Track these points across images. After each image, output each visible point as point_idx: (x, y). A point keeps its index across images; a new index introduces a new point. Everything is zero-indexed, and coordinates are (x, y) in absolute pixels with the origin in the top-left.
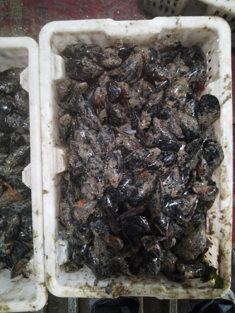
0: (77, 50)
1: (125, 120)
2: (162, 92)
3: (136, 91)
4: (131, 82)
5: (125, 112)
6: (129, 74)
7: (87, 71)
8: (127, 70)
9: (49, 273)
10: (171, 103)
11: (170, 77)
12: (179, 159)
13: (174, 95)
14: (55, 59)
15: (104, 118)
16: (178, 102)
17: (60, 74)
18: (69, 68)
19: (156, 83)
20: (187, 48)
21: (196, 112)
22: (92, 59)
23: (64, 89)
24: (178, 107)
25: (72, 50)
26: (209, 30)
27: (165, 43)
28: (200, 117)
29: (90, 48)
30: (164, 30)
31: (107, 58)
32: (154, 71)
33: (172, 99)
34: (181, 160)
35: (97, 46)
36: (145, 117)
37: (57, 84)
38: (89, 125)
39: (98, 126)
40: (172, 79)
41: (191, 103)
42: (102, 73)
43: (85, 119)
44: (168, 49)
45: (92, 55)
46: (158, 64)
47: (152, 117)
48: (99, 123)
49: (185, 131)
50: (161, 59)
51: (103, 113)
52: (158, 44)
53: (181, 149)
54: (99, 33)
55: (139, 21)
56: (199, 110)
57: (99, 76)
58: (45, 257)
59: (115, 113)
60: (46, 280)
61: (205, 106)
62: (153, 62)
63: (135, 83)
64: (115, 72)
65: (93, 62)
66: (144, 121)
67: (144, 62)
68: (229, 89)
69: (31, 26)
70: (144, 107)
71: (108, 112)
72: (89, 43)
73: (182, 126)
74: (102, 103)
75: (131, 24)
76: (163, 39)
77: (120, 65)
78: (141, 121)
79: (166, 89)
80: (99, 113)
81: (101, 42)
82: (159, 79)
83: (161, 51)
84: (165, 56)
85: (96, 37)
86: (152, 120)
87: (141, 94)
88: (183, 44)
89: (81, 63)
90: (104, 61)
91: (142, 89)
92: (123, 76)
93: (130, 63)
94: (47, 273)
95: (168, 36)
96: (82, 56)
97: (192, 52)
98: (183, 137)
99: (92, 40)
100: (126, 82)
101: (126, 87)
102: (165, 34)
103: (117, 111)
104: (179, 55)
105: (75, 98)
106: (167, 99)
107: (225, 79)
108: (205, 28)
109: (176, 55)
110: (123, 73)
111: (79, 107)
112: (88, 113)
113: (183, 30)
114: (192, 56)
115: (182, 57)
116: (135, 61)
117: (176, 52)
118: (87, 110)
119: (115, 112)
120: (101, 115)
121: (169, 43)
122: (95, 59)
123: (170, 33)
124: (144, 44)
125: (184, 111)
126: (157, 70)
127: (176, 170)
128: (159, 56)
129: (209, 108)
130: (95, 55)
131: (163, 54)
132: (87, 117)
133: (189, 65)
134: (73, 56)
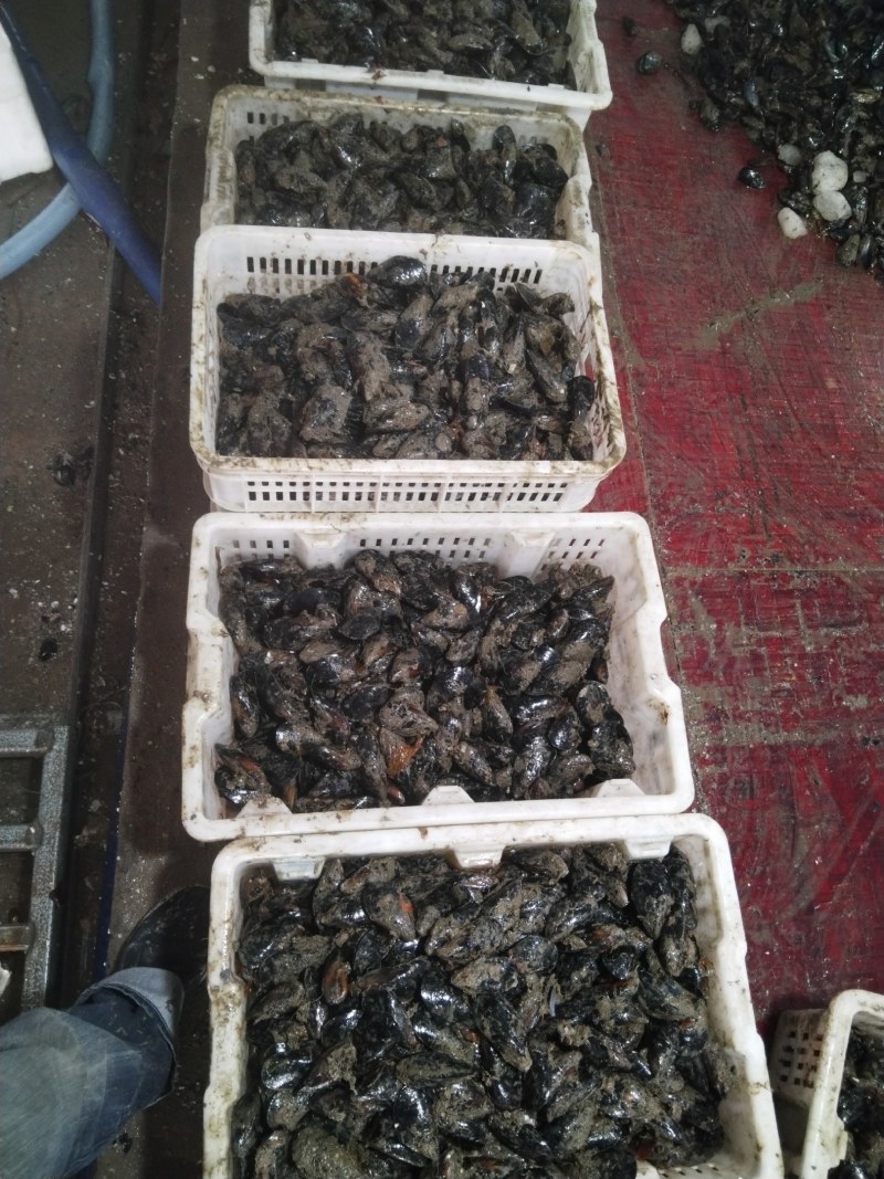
0: (682, 883)
1: (568, 989)
2: (630, 1066)
3: (626, 1010)
4: (641, 999)
5: (583, 988)
6: (655, 994)
7: (650, 905)
8: (663, 989)
9: (265, 847)
10: (610, 1086)
11: (657, 1080)
12: (508, 1114)
13: (627, 1092)
15: (570, 946)
16: (614, 1103)
17: (637, 853)
18: (648, 865)
19: (644, 1052)
20: (715, 1114)
21: (599, 1144)
22: (672, 914)
23: (613, 860)
24: (603, 1103)
25: (682, 874)
27: (720, 1064)
28: (589, 1153)
29: (690, 907)
30: (743, 1059)
31: (678, 947)
32: (665, 1045)
33: (619, 1087)
34: (503, 1118)
35: (696, 922)
36: (581, 1032)
37: (617, 846)
38: (552, 915)
39: (555, 933)
40: (656, 1086)
41: (616, 1132)
42: (648, 936)
43: (563, 906)
44: (710, 1070)
45: (678, 914)
46: (680, 1052)
47: (582, 1049)
48: (560, 936)
49: (561, 1121)
50: (688, 1059)
51: (578, 943)
52: (715, 1048)
53: (526, 1117)
54: (719, 926)
55: (751, 1006)
56: (604, 1149)
57: (642, 927)
58: (298, 838)
59: (579, 967)
60: (250, 840)
61: (613, 1162)
62: (683, 1043)
63: (639, 1006)
64: (654, 962)
65: (667, 917)
66: (573, 1031)
67: (680, 1023)
69: (713, 766)
70: (598, 1028)
71: (581, 952)
72: (700, 903)
73: (569, 1115)
74: (597, 942)
75: (744, 991)
76: (726, 1058)
77: (668, 973)
78: (573, 1026)
79: (636, 1074)
80: (578, 935)
81: (704, 929)
82: (652, 1058)
83: (703, 1057)
84: (695, 1066)
85: (710, 919)
86: (576, 1049)
87: (620, 1022)
88: (723, 1105)
89: (661, 893)
90: (671, 941)
91: (630, 1022)
92: (650, 981)
93: (675, 993)
94: (265, 843)
95: (733, 1069)
96: (674, 893)
97: (710, 1125)
98: (550, 1119)
99: (704, 911)
100: (640, 988)
101: (631, 989)
102: (736, 1063)
103: (584, 972)
104: (701, 1098)
105: (598, 883)
106: (617, 1077)
108: (759, 1148)
109: (699, 1089)
110: (655, 980)
111: (584, 895)
112: (576, 913)
113: (748, 1100)
114: (703, 1125)
115: (697, 1103)
116: (679, 1004)
117: (707, 1089)
118: (582, 911)
119: (582, 966)
120: (576, 939)
121: (721, 1072)
122: (672, 920)
123: (738, 1072)
124: (711, 1019)
125: (597, 1117)
126: (669, 1051)
127: (485, 1109)
128: (695, 1053)
129: (609, 1170)
130: (679, 921)
131: (698, 1061)
132: (570, 912)
133: (684, 1123)
134: (672, 875)
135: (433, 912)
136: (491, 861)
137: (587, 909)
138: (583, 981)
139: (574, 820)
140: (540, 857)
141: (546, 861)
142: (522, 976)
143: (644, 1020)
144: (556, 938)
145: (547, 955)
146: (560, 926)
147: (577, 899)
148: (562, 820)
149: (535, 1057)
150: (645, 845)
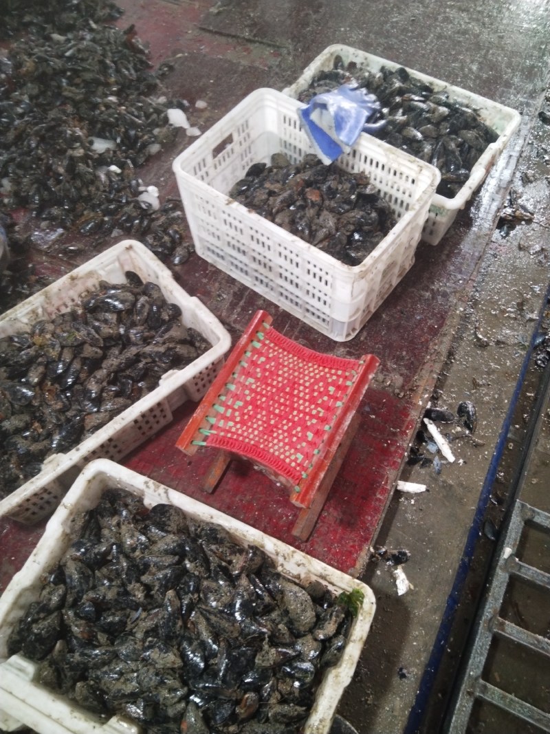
0: (20, 632)
1: (125, 615)
2: (121, 556)
3: (104, 584)
4: (91, 585)
5: (117, 610)
6: (81, 583)
7: (47, 632)
8: (75, 583)
10: (138, 553)
12: (197, 573)
13: (131, 545)
14: (10, 665)
15: (107, 639)
16: (141, 544)
17: (30, 668)
18: (30, 656)
19: (109, 558)
20: (99, 506)
21: (162, 530)
22: (39, 619)
24: (146, 547)
25: (16, 637)
26: (94, 478)
27: (77, 527)
28: (170, 529)
29: (27, 616)
30: (64, 523)
31: (50, 600)
32: (96, 555)
33: (134, 549)
34: (200, 572)
35: (31, 605)
36: (133, 589)
37: (39, 680)
38: (104, 663)
39: (110, 652)
40: (116, 538)
41: (150, 530)
42: (62, 615)
43: (94, 664)
44: (84, 528)
45: (36, 617)
46: (91, 546)
47: (138, 581)
48: (108, 649)
49: (172, 552)
50: (90, 540)
51: (102, 638)
52: (73, 536)
53: (188, 566)
54: (20, 596)
55: (38, 545)
56: (162, 527)
57: (62, 621)
59: (111, 623)
61: (161, 518)
62: (87, 550)
63: (94, 581)
64: (70, 599)
65: (44, 619)
66: (136, 593)
67: (80, 560)
68: (158, 487)
70: (123, 585)
71: (104, 631)
72: (21, 613)
73: (167, 552)
74: (91, 632)
76: (72, 528)
77: (66, 589)
78: (134, 596)
79: (122, 550)
80: (99, 642)
81: (32, 598)
82: (108, 552)
83: (83, 536)
84: (90, 534)
85: (23, 601)
86: (142, 583)
87: (110, 580)
89: (36, 635)
90: (51, 606)
92: (78, 592)
93: (70, 577)
95: (73, 521)
96: (29, 629)
97: (105, 504)
98: (177, 558)
99: (22, 607)
100: (87, 591)
101: (91, 595)
102: (69, 523)
103: (110, 619)
105: (67, 664)
106: (131, 555)
107: (148, 487)
108: (89, 481)
109: (97, 523)
110: (76, 590)
111: (78, 664)
112: (90, 656)
113: (77, 503)
114: (108, 505)
115: (103, 517)
116: (72, 570)
117: (93, 521)
118: (86, 655)
119: (109, 623)
120: (101, 641)
121: (80, 523)
122: (42, 615)
123: (71, 518)
124: (64, 551)
125: (154, 542)
126: (96, 551)
127: (205, 583)
128: (85, 541)
129: (165, 517)
130: (38, 613)
131: (86, 536)
132: (93, 659)
133: (115, 512)
134: (22, 640)
135: (171, 712)
136: (118, 721)
137: (82, 654)
138: (114, 614)
139: (49, 716)
140: (87, 704)
141: (86, 699)
142: (144, 641)
143: (97, 573)
144: (111, 649)
145: (122, 643)
146: (104, 654)
147: (84, 663)
148: (57, 721)
149: (164, 594)
150: (21, 670)
